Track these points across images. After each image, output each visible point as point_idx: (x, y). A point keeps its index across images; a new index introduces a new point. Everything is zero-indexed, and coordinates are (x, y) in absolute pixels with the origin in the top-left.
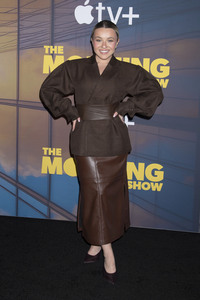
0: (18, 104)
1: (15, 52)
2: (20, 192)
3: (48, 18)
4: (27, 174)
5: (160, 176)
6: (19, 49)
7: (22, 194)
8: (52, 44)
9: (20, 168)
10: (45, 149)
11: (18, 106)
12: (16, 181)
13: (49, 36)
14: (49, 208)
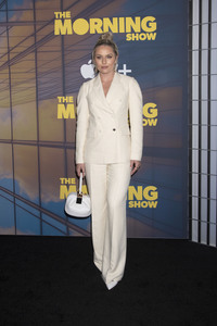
0: (39, 144)
1: (35, 103)
2: (44, 215)
3: (60, 75)
4: (48, 200)
5: (155, 195)
6: (37, 101)
7: (45, 217)
8: (64, 95)
9: (42, 196)
10: (62, 179)
11: (38, 146)
12: (40, 207)
13: (61, 89)
14: (68, 227)
